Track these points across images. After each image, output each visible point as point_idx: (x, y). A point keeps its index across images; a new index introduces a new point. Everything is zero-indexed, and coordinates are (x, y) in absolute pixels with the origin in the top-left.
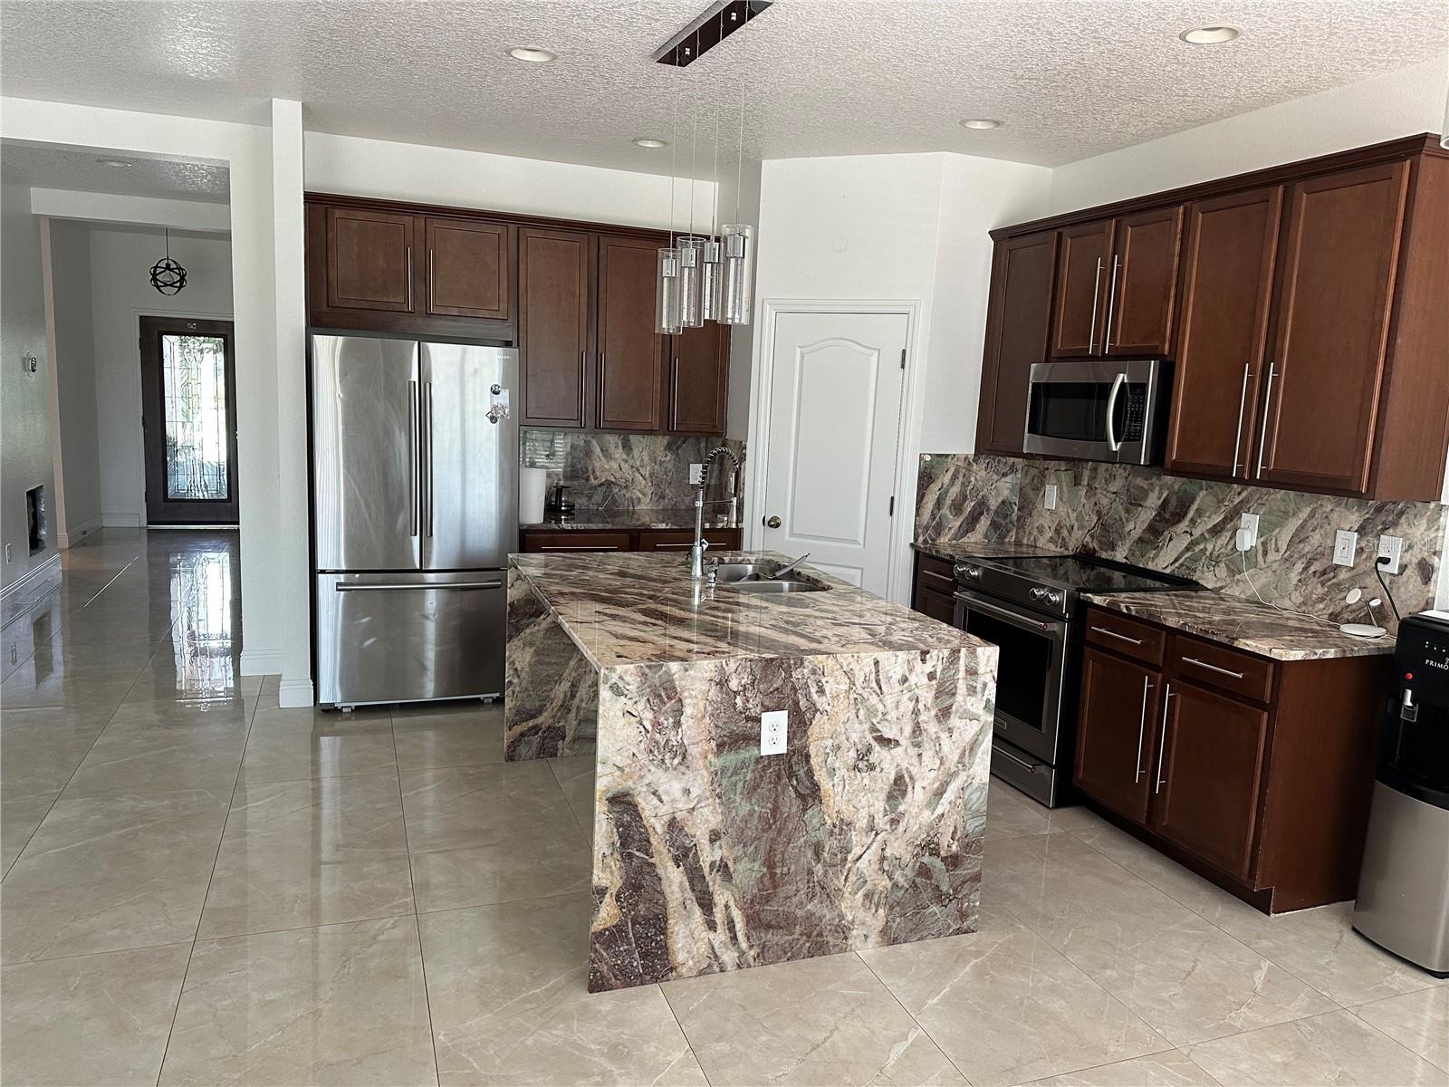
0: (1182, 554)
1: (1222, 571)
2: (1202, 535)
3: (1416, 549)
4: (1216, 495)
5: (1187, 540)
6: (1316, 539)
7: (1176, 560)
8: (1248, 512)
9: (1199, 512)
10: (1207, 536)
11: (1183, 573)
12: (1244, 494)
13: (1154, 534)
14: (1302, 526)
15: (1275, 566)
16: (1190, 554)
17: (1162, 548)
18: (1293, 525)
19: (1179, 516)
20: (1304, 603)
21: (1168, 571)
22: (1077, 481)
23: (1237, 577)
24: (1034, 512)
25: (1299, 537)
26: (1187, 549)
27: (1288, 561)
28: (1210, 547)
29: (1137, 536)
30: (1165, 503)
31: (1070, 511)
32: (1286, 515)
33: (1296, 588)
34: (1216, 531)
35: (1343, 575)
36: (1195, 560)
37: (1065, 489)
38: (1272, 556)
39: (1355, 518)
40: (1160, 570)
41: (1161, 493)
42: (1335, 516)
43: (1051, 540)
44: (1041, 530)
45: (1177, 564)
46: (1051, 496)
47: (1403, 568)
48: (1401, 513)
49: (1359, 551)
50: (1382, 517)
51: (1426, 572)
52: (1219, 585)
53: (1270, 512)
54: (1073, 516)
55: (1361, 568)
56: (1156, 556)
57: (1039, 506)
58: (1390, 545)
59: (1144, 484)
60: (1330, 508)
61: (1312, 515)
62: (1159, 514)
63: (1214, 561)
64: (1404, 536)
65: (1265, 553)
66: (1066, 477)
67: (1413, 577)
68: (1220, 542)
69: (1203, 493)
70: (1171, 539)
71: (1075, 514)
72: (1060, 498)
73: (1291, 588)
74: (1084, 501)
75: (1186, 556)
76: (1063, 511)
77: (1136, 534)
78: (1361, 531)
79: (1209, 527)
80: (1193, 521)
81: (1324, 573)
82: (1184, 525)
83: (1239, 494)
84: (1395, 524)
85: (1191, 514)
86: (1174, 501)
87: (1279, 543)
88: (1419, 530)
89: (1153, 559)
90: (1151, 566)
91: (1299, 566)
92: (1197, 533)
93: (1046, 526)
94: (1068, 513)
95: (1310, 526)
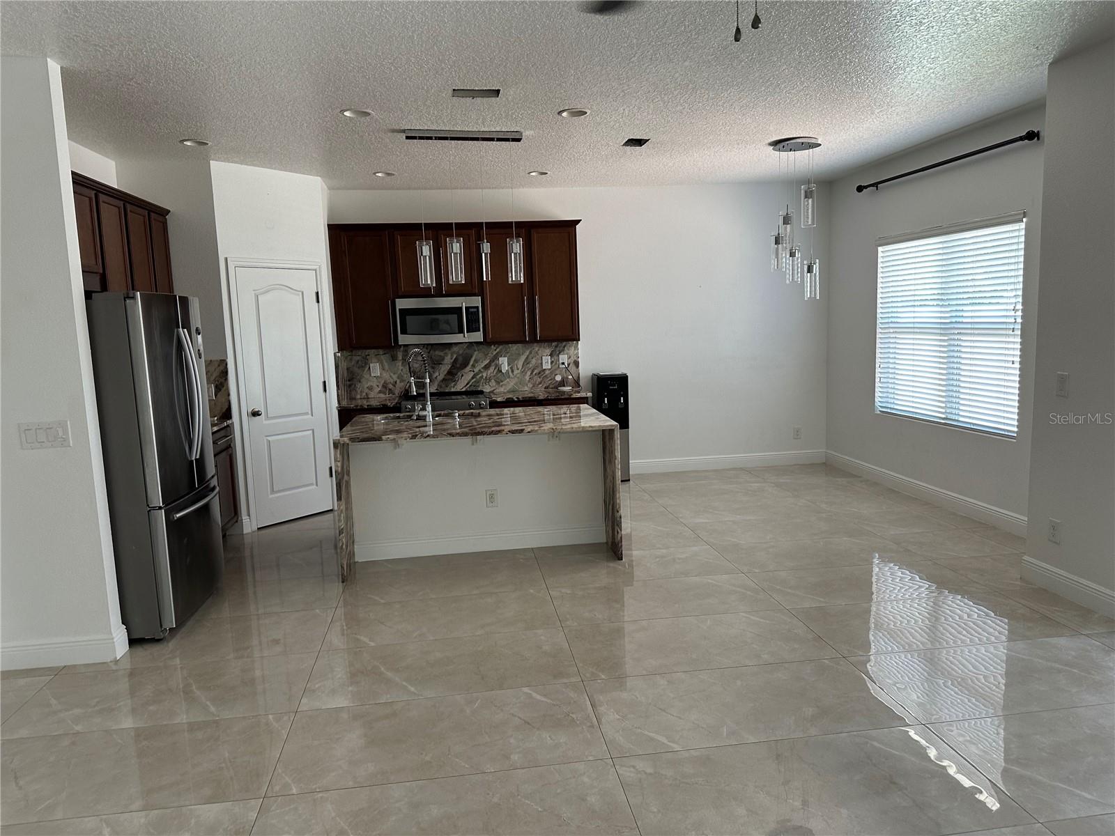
0: (470, 380)
1: (493, 383)
2: (480, 370)
3: (572, 358)
4: (484, 353)
5: (472, 374)
6: (534, 361)
7: (467, 384)
8: (501, 356)
9: (476, 361)
10: (482, 370)
11: (473, 389)
12: (498, 350)
13: (452, 375)
14: (527, 358)
15: (518, 375)
16: (474, 380)
17: (458, 381)
18: (523, 358)
19: (465, 365)
20: (533, 386)
21: (464, 390)
22: (394, 358)
23: (501, 384)
24: (363, 380)
25: (527, 362)
26: (473, 378)
27: (524, 372)
28: (485, 375)
29: (441, 379)
30: (456, 360)
31: (392, 374)
32: (519, 355)
33: (529, 381)
34: (487, 367)
35: (547, 372)
36: (478, 382)
37: (386, 364)
38: (516, 372)
39: (548, 351)
40: (459, 390)
41: (452, 356)
42: (540, 351)
43: (380, 392)
44: (371, 388)
45: (468, 386)
46: (376, 369)
47: (569, 365)
48: (564, 347)
49: (552, 362)
50: (558, 349)
51: (577, 364)
52: (492, 389)
53: (512, 355)
54: (395, 377)
55: (554, 368)
56: (455, 385)
57: (366, 376)
58: (563, 358)
59: (442, 354)
60: (537, 349)
61: (531, 353)
62: (453, 366)
63: (488, 380)
64: (567, 354)
65: (512, 371)
66: (385, 358)
67: (572, 368)
68: (489, 372)
69: (476, 353)
70: (462, 376)
71: (396, 375)
72: (383, 369)
73: (527, 382)
74: (401, 368)
75: (473, 381)
76: (386, 376)
77: (440, 378)
78: (551, 355)
79: (483, 366)
80: (473, 366)
81: (539, 373)
82: (469, 368)
83: (495, 350)
84: (563, 350)
85: (471, 363)
86: (461, 359)
87: (518, 366)
88: (572, 351)
89: (454, 387)
90: (453, 390)
91: (529, 373)
92: (476, 370)
93: (375, 386)
94: (391, 376)
95: (530, 357)
